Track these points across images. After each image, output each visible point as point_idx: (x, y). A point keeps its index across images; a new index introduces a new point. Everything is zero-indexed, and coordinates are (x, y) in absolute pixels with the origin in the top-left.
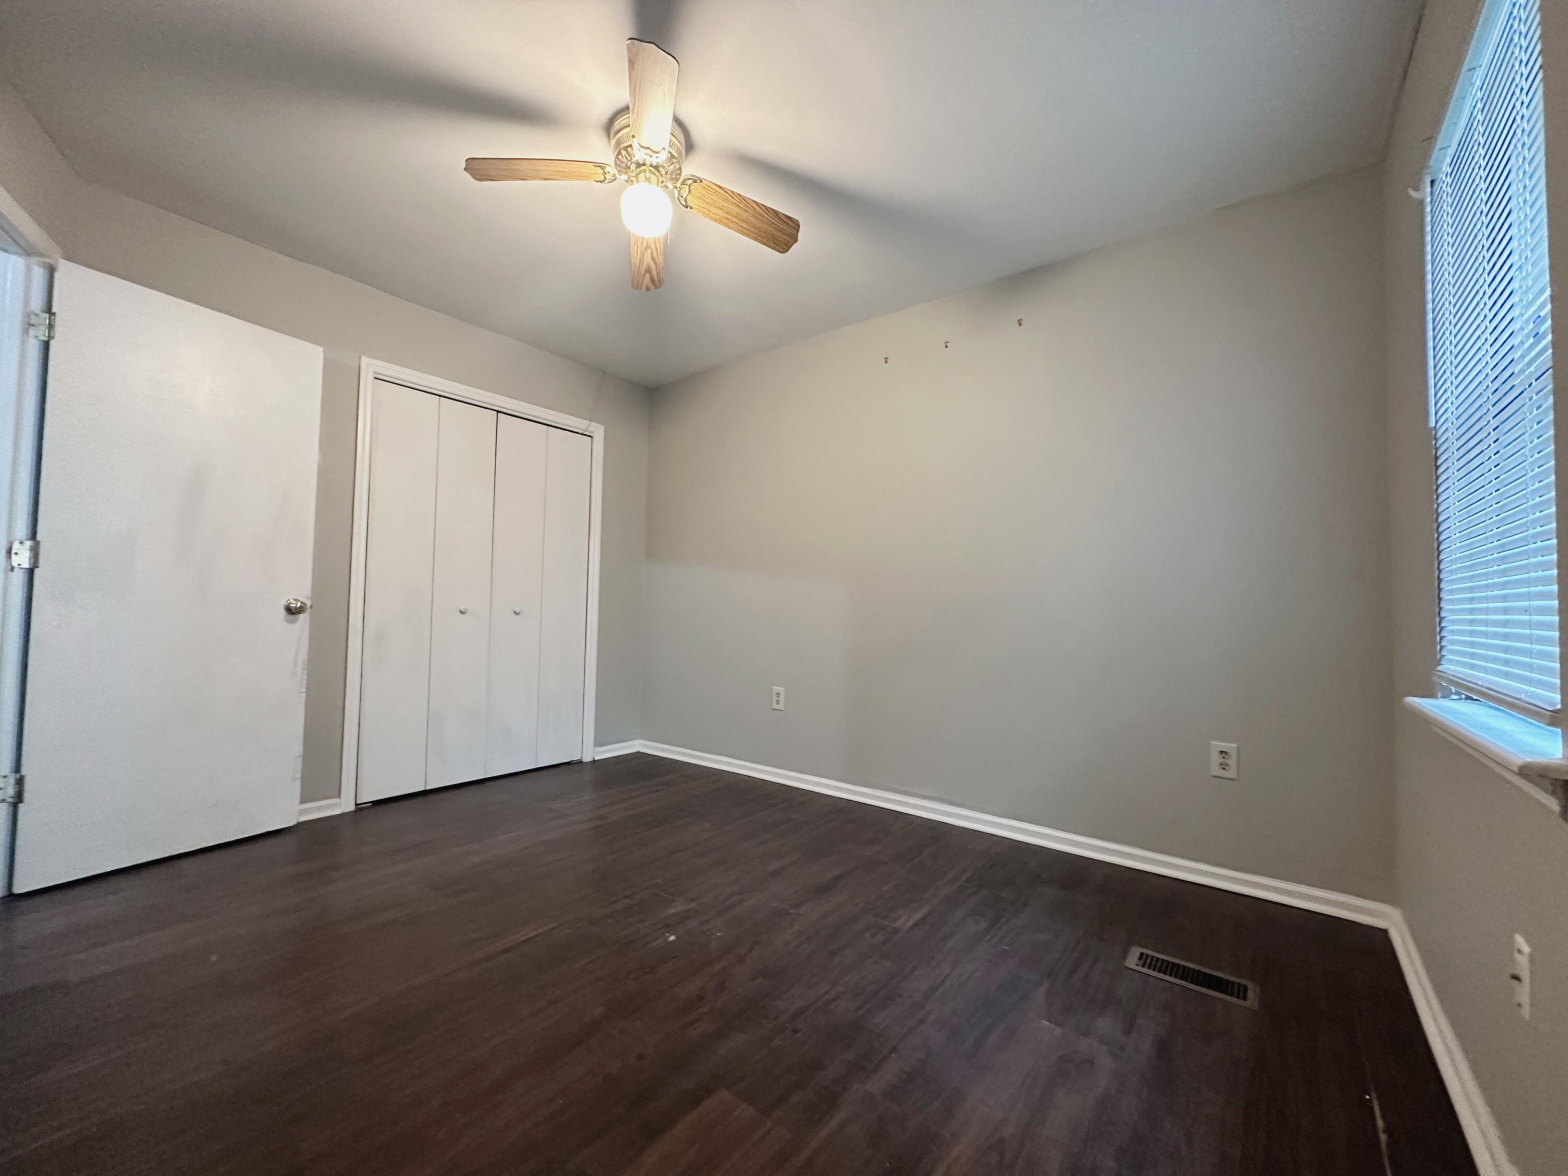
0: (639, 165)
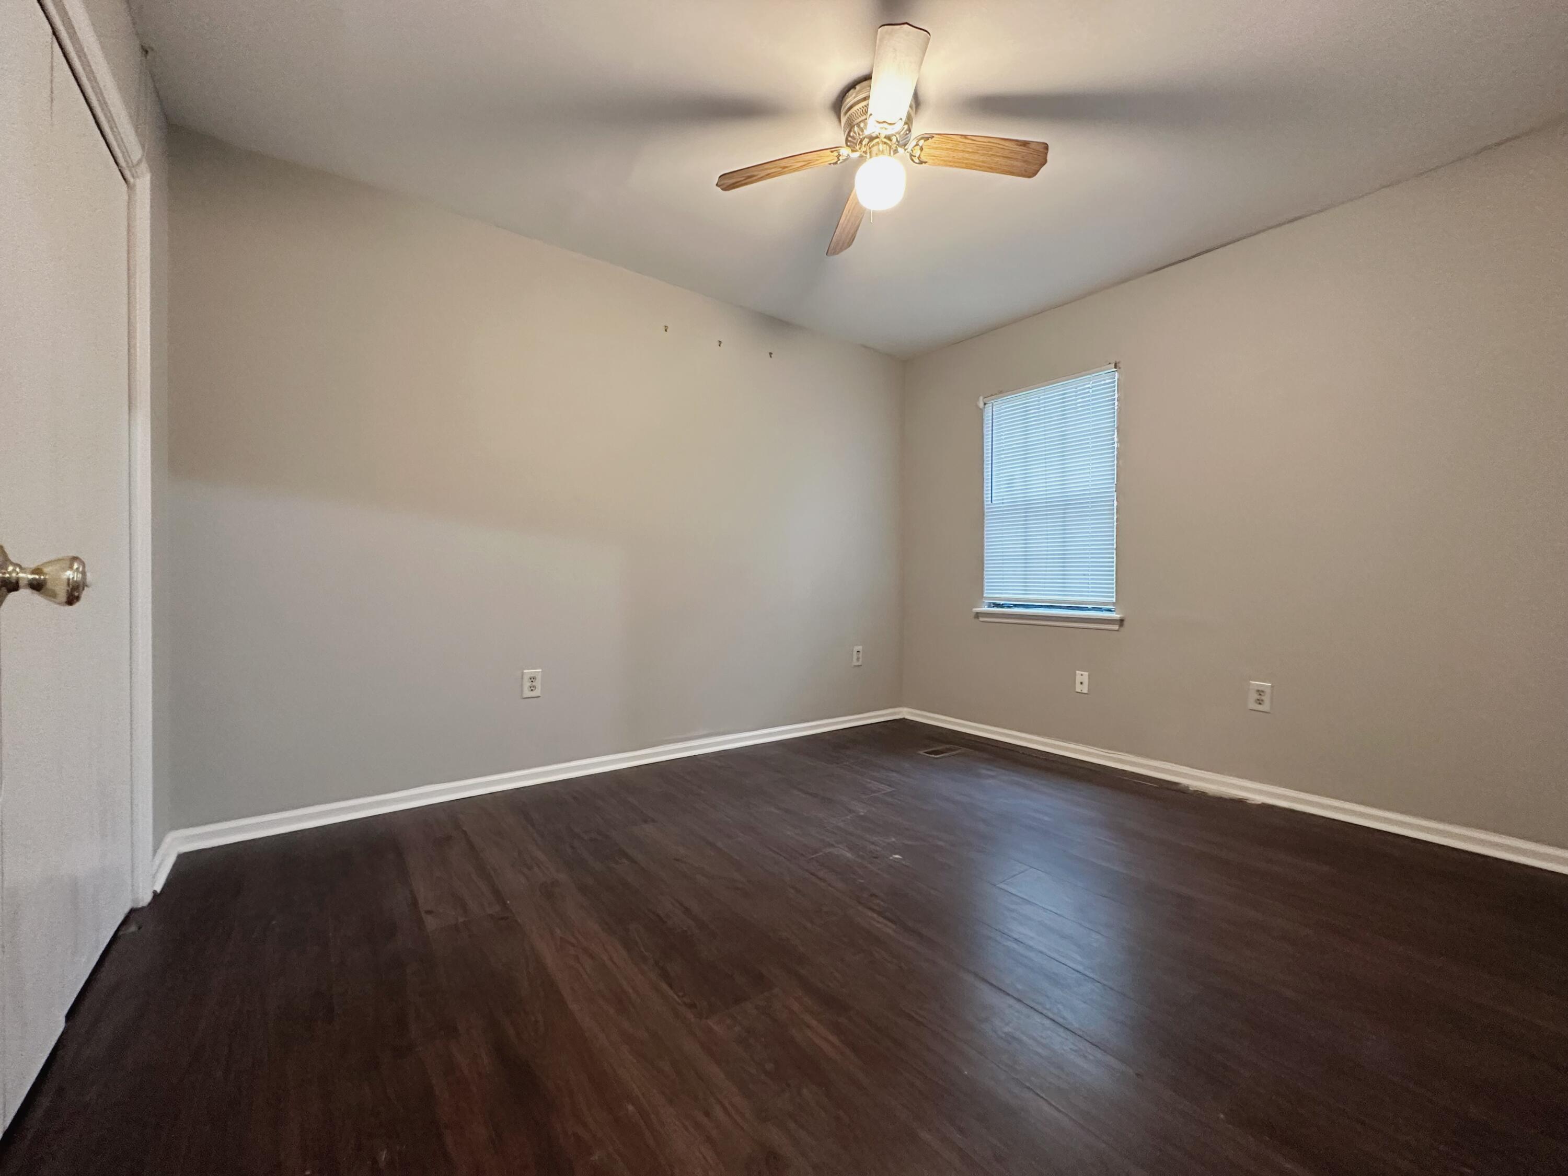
0: (872, 139)
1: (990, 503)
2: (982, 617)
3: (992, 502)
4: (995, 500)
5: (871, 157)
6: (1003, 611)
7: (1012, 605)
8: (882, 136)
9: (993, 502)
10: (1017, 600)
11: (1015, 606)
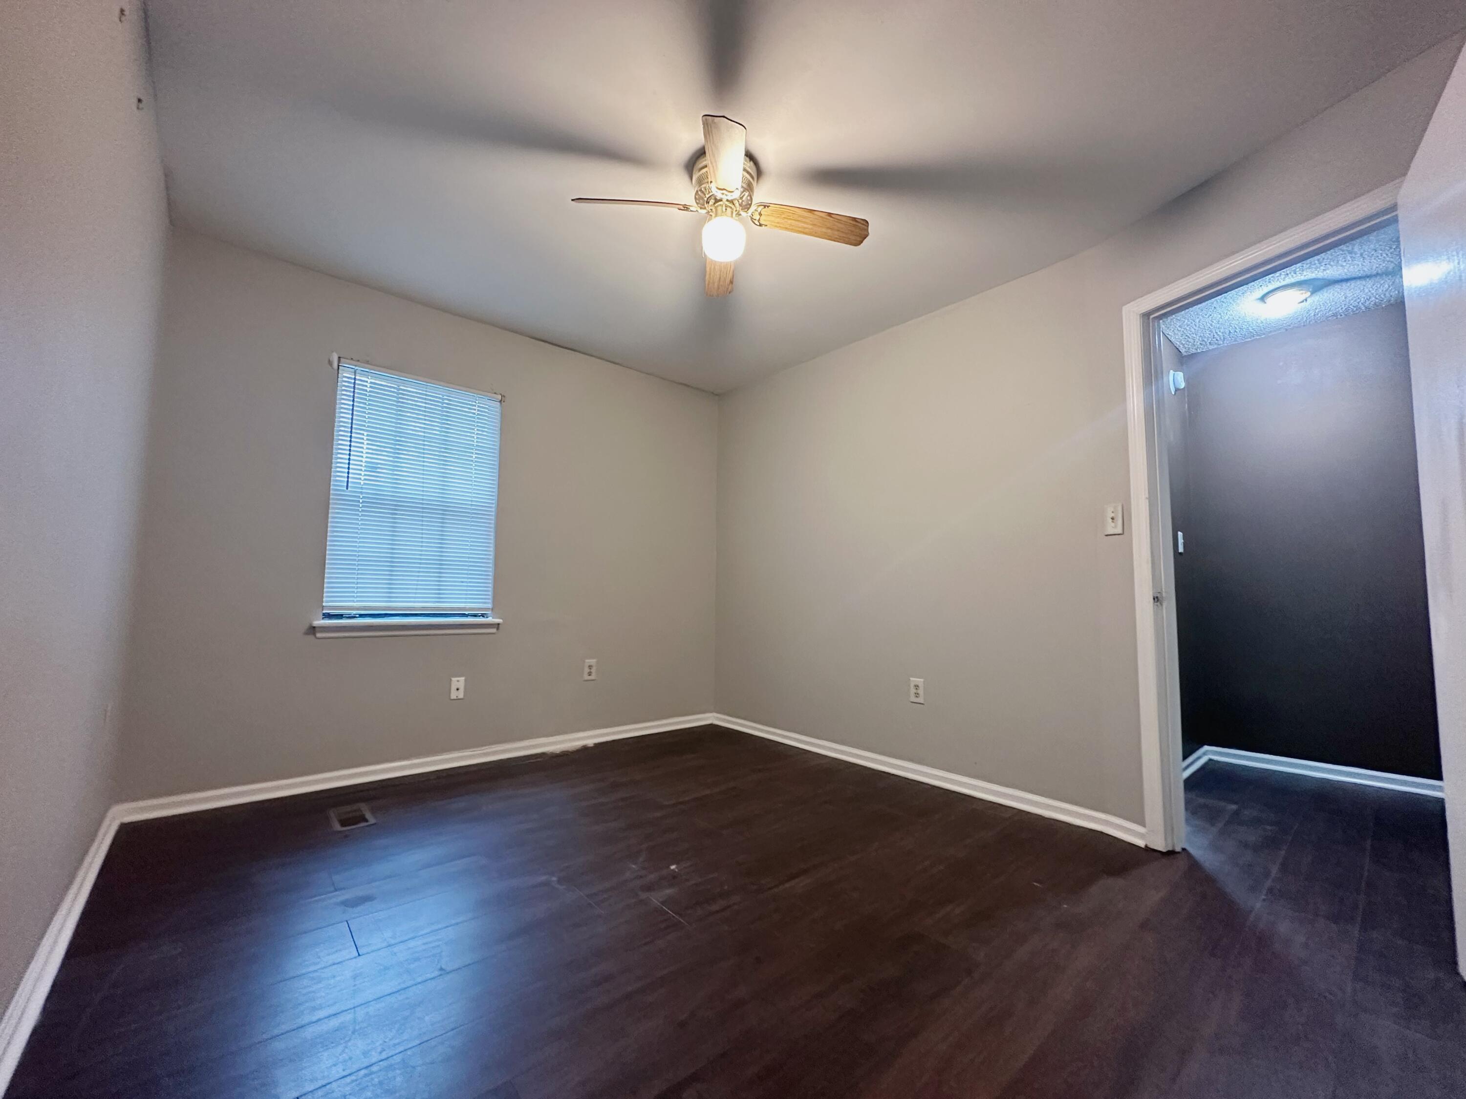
1: (345, 489)
2: (321, 632)
3: (347, 489)
4: (351, 487)
5: (716, 215)
6: (341, 623)
7: (358, 616)
8: (724, 200)
9: (349, 489)
10: (365, 608)
11: (361, 616)
